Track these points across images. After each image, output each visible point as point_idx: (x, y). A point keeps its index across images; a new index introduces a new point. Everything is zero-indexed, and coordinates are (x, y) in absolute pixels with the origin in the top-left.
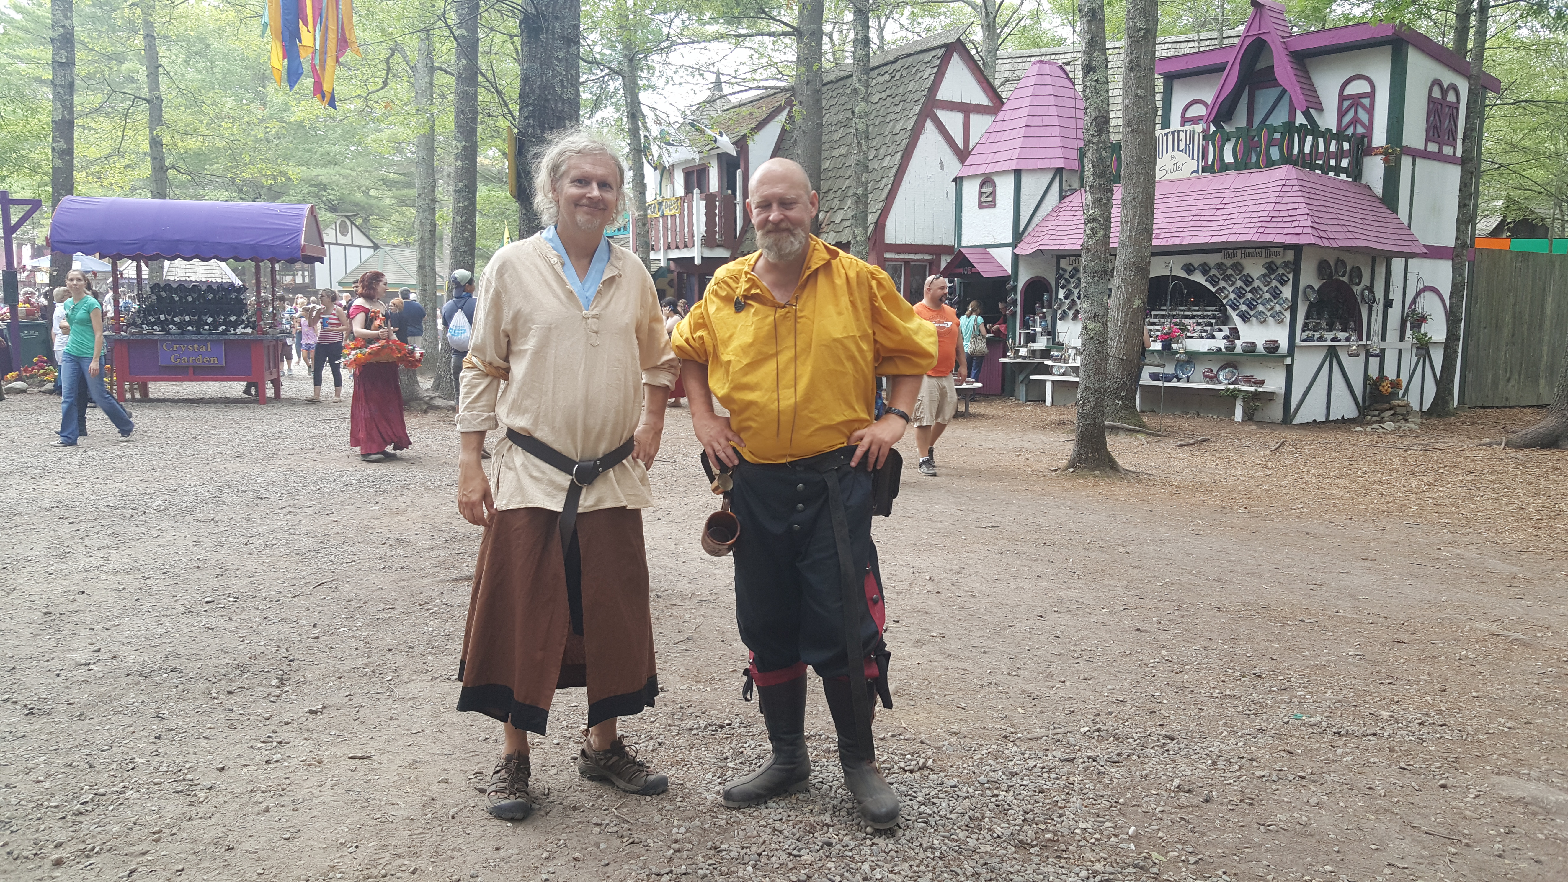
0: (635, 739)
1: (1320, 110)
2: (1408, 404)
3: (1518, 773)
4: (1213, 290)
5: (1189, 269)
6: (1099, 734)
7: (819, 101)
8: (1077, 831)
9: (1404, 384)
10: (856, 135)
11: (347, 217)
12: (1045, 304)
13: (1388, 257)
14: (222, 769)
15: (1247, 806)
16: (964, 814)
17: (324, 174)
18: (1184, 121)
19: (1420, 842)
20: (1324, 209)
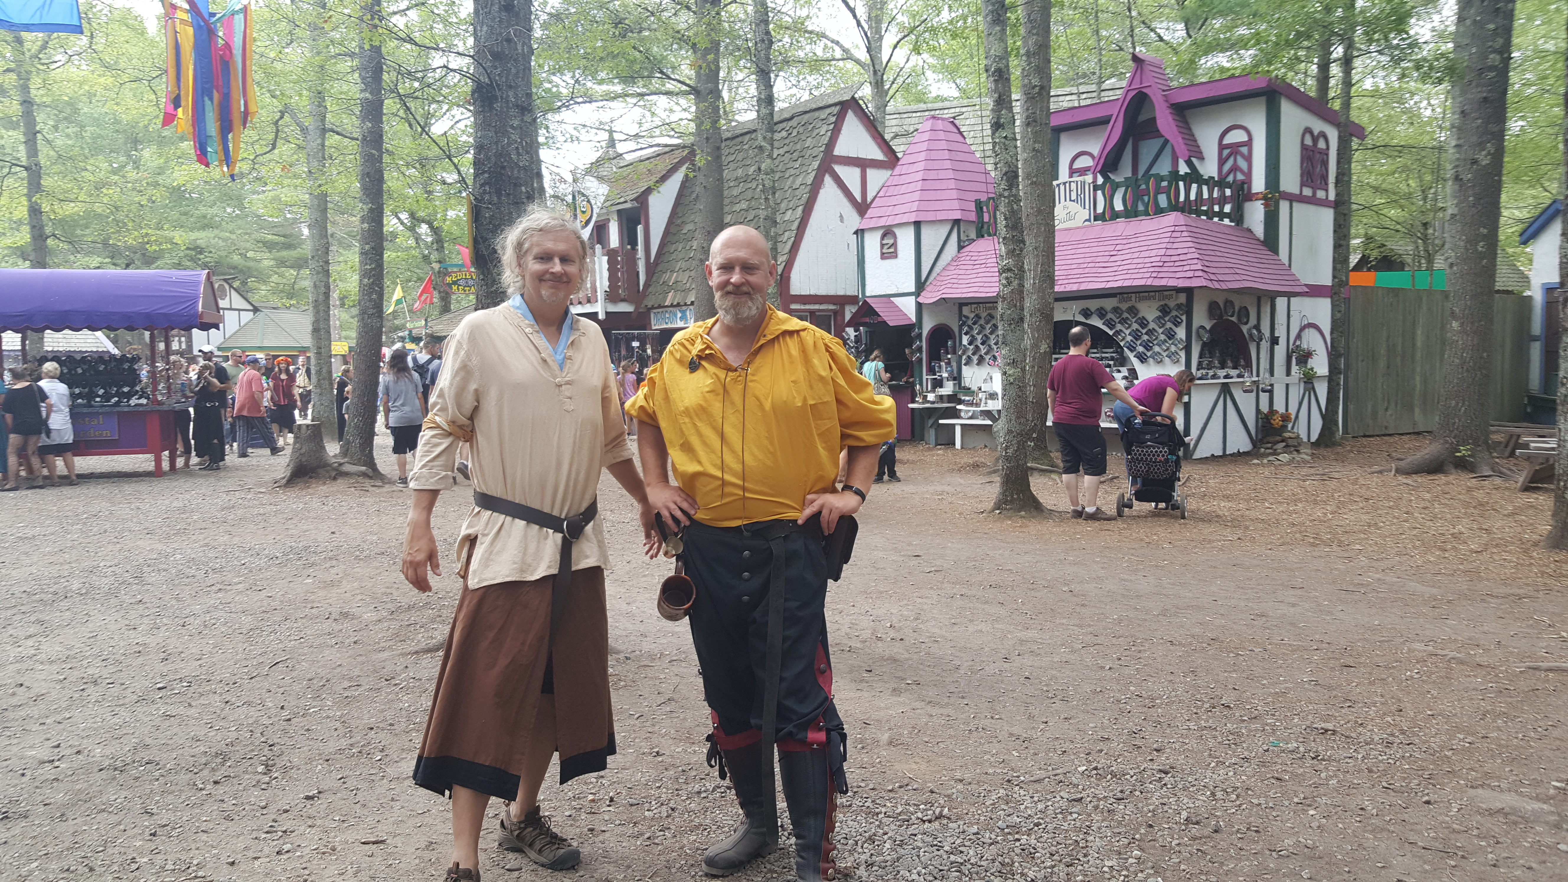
0: (647, 806)
1: (1201, 158)
2: (1298, 437)
3: (1489, 785)
4: (1111, 333)
5: (1086, 313)
6: (1099, 774)
7: (718, 157)
8: (1105, 869)
9: (1293, 417)
10: (763, 191)
11: (225, 280)
12: (950, 350)
13: (1272, 296)
14: (233, 863)
15: (1254, 834)
16: (993, 861)
17: (202, 237)
18: (1072, 172)
19: (1420, 857)
20: (1212, 253)
